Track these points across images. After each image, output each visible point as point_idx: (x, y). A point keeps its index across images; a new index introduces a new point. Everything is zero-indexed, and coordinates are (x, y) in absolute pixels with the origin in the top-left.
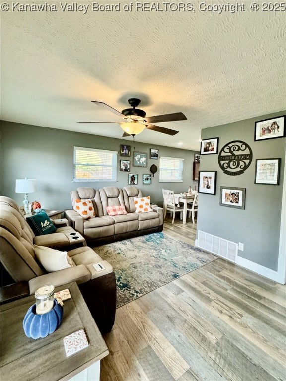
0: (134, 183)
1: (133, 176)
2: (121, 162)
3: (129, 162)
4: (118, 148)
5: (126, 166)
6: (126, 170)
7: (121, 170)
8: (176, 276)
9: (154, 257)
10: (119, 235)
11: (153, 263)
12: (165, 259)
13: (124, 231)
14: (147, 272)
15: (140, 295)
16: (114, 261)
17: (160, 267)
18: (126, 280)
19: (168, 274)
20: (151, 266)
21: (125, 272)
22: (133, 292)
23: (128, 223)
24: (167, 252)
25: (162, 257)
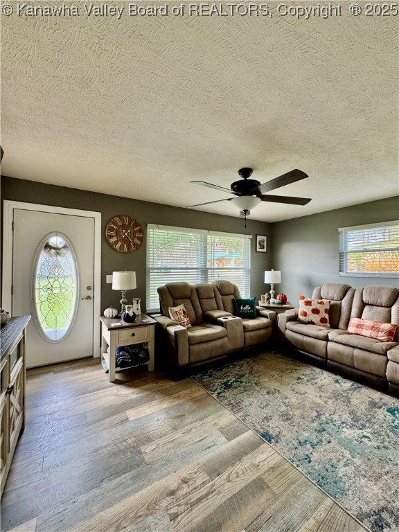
8: (267, 437)
9: (319, 415)
10: (335, 364)
11: (296, 412)
12: (324, 430)
13: (347, 362)
14: (265, 404)
15: (215, 396)
16: (276, 376)
17: (288, 419)
18: (239, 386)
19: (269, 426)
20: (284, 408)
21: (254, 385)
22: (219, 391)
23: (356, 352)
24: (363, 439)
25: (330, 427)
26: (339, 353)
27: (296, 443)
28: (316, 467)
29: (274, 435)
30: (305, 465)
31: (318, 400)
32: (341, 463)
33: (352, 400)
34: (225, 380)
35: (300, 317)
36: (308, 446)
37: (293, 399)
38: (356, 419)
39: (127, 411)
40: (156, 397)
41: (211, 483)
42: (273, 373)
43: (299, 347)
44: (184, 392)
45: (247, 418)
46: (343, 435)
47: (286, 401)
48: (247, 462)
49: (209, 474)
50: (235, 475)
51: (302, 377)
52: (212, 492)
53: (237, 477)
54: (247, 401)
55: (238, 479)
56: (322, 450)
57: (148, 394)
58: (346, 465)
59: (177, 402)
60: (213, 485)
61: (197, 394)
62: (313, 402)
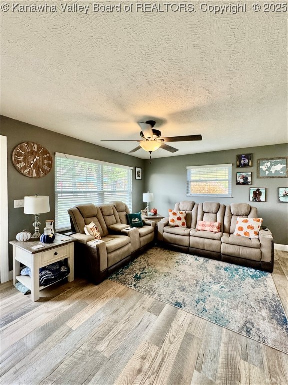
0: (260, 201)
1: (258, 190)
2: (238, 175)
3: (250, 174)
4: (234, 159)
5: (246, 179)
6: (245, 183)
7: (238, 184)
8: (179, 305)
9: (198, 282)
10: (194, 249)
11: (186, 284)
12: (204, 290)
13: (201, 247)
14: (167, 284)
15: (133, 288)
16: (165, 264)
17: (184, 290)
18: (146, 276)
19: (176, 298)
20: (178, 283)
21: (154, 273)
22: (134, 283)
23: (206, 240)
24: (223, 289)
25: (205, 287)
26: (197, 242)
27: (194, 302)
28: (211, 313)
29: (182, 302)
30: (205, 314)
31: (193, 273)
32: (220, 306)
33: (208, 268)
34: (135, 274)
35: (171, 223)
36: (201, 302)
37: (181, 277)
38: (214, 279)
39: (67, 323)
40: (88, 302)
41: (162, 350)
42: (161, 262)
43: (173, 242)
44: (109, 291)
45: (162, 296)
46: (213, 290)
47: (178, 278)
48: (175, 326)
49: (158, 345)
50: (173, 338)
51: (179, 261)
52: (165, 356)
53: (175, 338)
54: (156, 286)
55: (176, 339)
56: (208, 302)
57: (79, 302)
58: (222, 306)
59: (108, 301)
60: (164, 351)
61: (119, 291)
62: (191, 275)
